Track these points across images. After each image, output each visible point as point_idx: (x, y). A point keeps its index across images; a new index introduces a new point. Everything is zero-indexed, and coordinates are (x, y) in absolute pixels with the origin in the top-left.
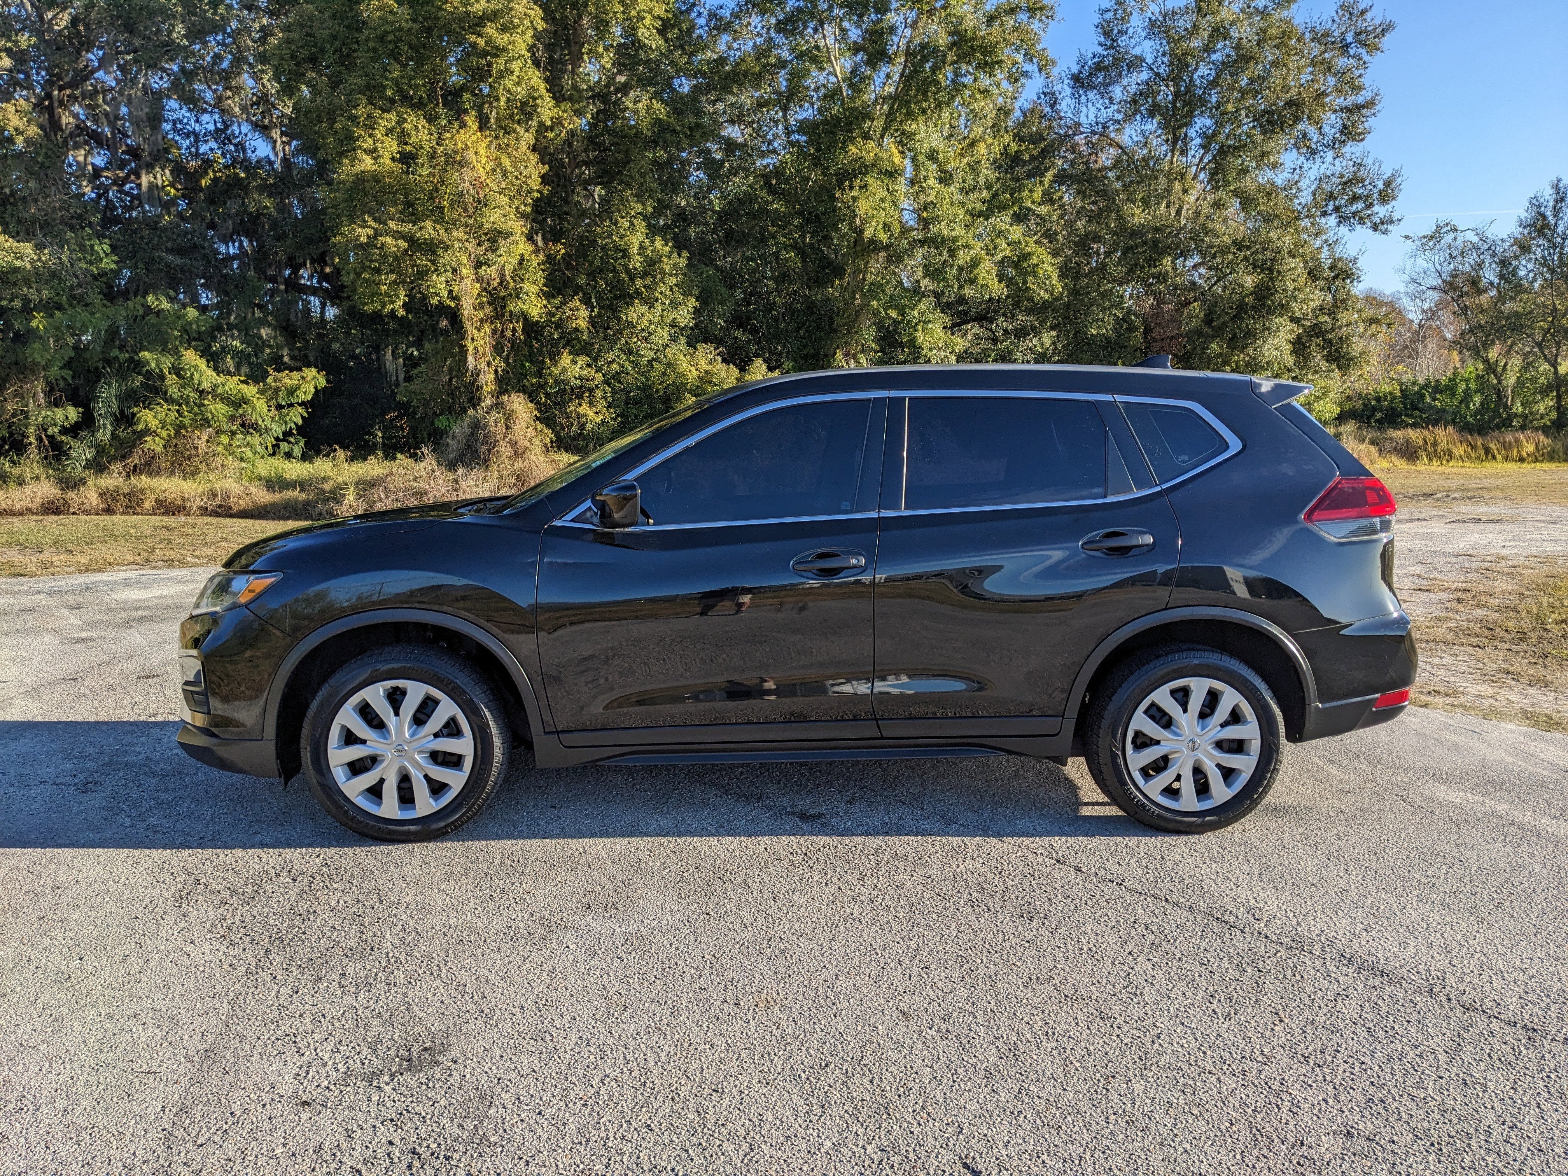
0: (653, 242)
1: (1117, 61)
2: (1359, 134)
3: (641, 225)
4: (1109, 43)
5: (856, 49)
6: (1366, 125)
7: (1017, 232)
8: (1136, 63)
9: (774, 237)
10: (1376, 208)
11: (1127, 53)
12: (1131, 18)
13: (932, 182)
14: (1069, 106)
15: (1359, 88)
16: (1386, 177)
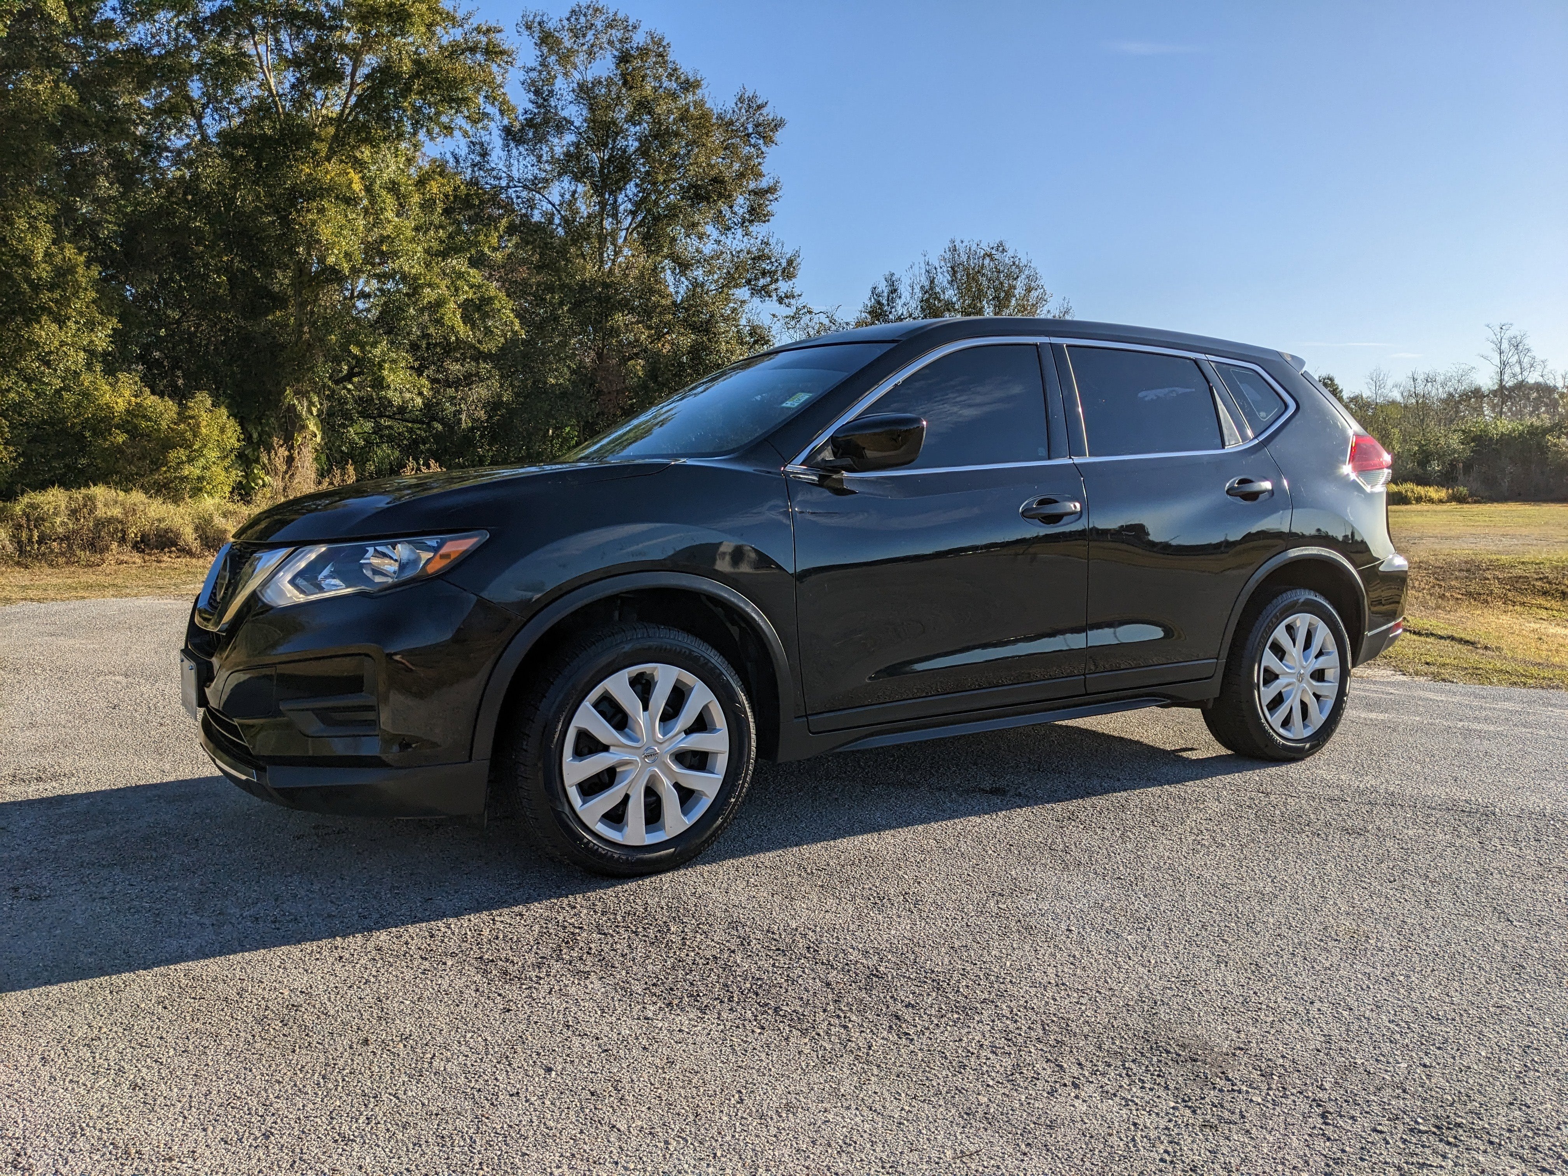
0: (62, 249)
1: (546, 121)
2: (765, 216)
3: (46, 229)
4: (540, 101)
5: (296, 62)
6: (769, 208)
7: (476, 276)
8: (562, 126)
9: (201, 258)
10: (781, 284)
11: (556, 114)
12: (556, 81)
13: (390, 215)
14: (500, 158)
15: (761, 175)
16: (788, 256)
